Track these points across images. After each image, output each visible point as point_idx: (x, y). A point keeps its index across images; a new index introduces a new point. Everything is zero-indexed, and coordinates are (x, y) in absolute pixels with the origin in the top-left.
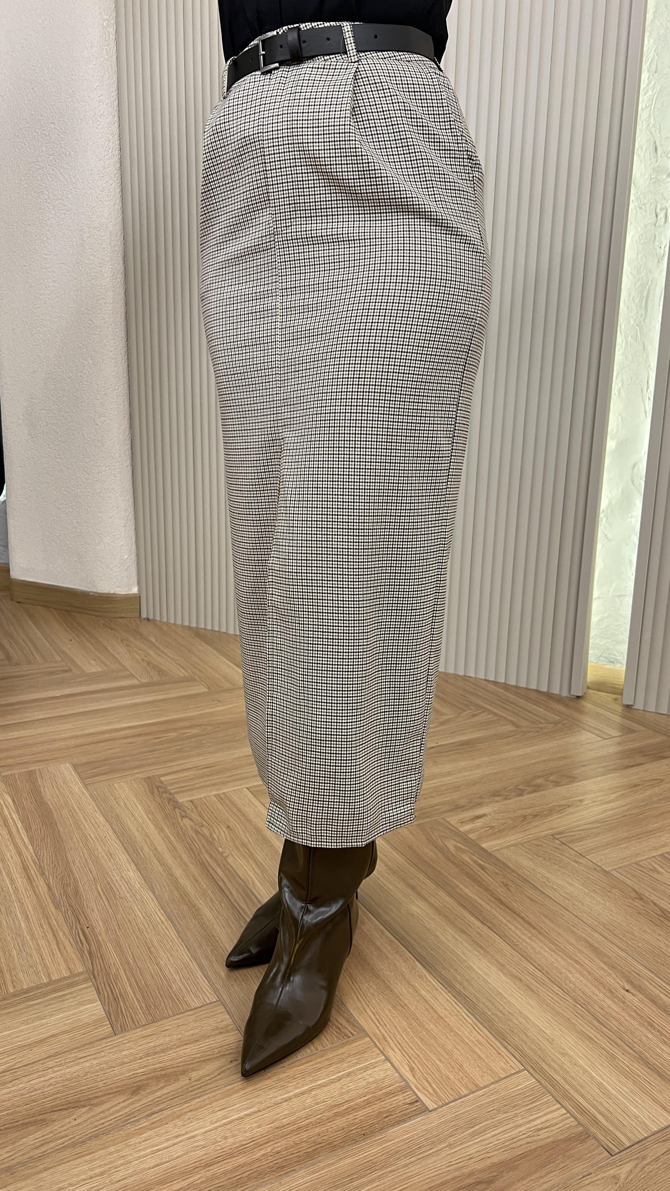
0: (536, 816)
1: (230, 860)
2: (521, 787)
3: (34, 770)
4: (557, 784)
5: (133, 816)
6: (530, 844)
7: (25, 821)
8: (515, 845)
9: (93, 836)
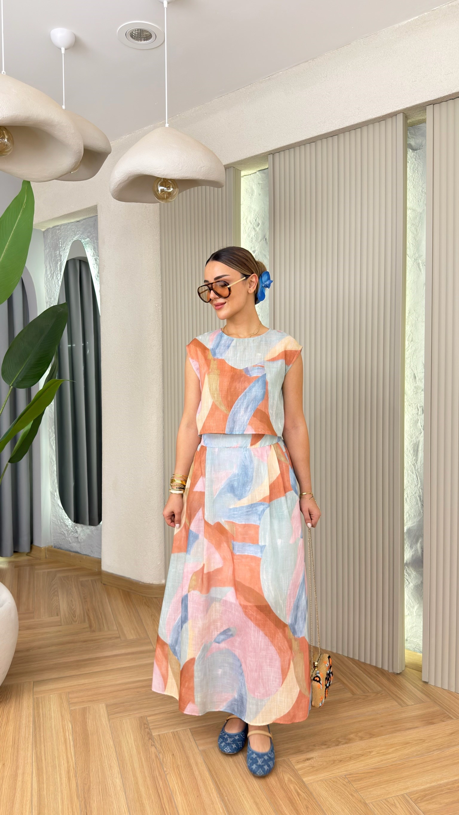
0: (341, 761)
1: (168, 777)
2: (340, 740)
3: (87, 707)
4: (361, 739)
5: (128, 742)
6: (331, 781)
7: (74, 740)
8: (321, 780)
9: (105, 754)
